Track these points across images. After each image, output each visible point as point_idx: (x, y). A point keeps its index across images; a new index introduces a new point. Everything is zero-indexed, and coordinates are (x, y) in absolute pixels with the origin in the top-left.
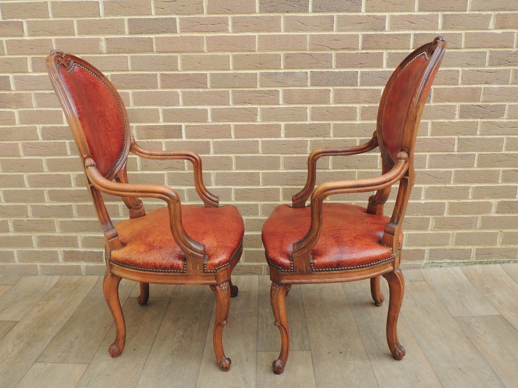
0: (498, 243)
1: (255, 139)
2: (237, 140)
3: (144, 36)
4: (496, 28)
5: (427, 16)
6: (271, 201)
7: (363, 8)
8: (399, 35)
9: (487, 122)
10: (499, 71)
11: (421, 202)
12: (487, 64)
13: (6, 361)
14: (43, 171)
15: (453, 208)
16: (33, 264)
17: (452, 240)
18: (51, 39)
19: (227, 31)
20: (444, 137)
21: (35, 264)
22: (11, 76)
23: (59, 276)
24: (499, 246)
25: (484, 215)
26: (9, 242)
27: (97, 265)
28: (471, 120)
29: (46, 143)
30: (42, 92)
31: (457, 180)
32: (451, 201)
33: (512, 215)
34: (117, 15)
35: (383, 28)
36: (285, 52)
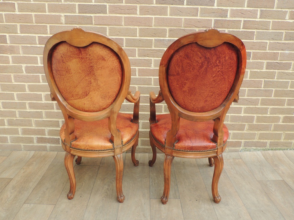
0: (282, 139)
1: (150, 77)
2: (140, 77)
3: (87, 15)
4: (290, 19)
5: (252, 10)
6: (157, 112)
7: (216, 4)
8: (235, 20)
9: (281, 72)
10: (290, 43)
11: (241, 115)
12: (283, 39)
13: (8, 202)
14: (26, 91)
15: (259, 119)
16: (19, 144)
17: (257, 137)
18: (32, 14)
19: (136, 14)
20: (257, 79)
21: (20, 144)
22: (7, 35)
23: (34, 151)
24: (282, 141)
25: (276, 123)
26: (5, 131)
27: (56, 145)
28: (272, 71)
29: (28, 75)
30: (26, 45)
31: (262, 104)
32: (258, 115)
33: (291, 124)
34: (72, 1)
35: (226, 16)
36: (169, 28)
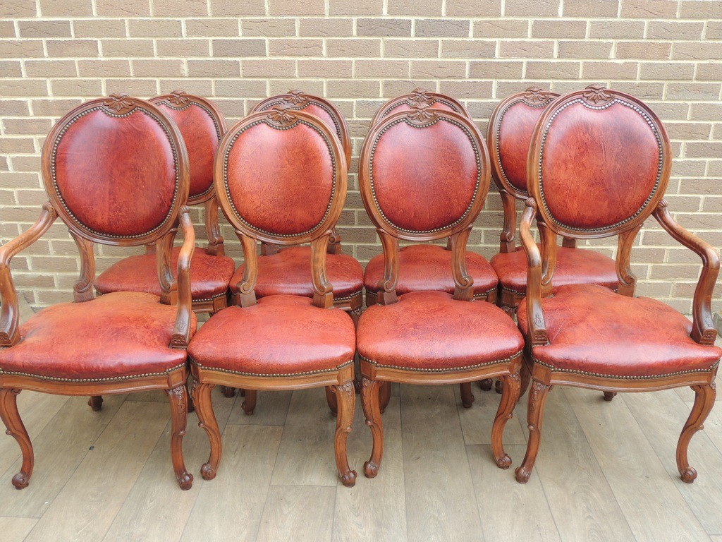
3: (229, 59)
4: (618, 57)
5: (541, 43)
6: (367, 242)
7: (471, 33)
8: (509, 63)
18: (128, 61)
19: (321, 55)
34: (200, 35)
35: (493, 56)
36: (384, 80)
